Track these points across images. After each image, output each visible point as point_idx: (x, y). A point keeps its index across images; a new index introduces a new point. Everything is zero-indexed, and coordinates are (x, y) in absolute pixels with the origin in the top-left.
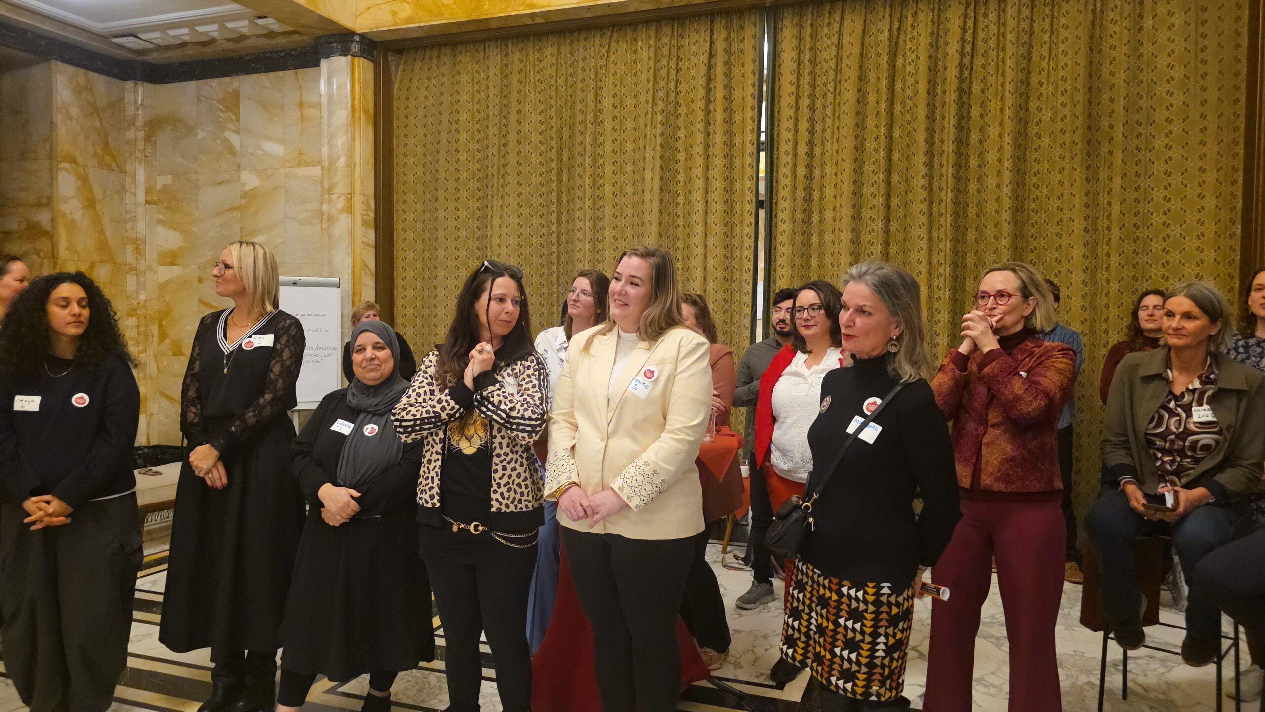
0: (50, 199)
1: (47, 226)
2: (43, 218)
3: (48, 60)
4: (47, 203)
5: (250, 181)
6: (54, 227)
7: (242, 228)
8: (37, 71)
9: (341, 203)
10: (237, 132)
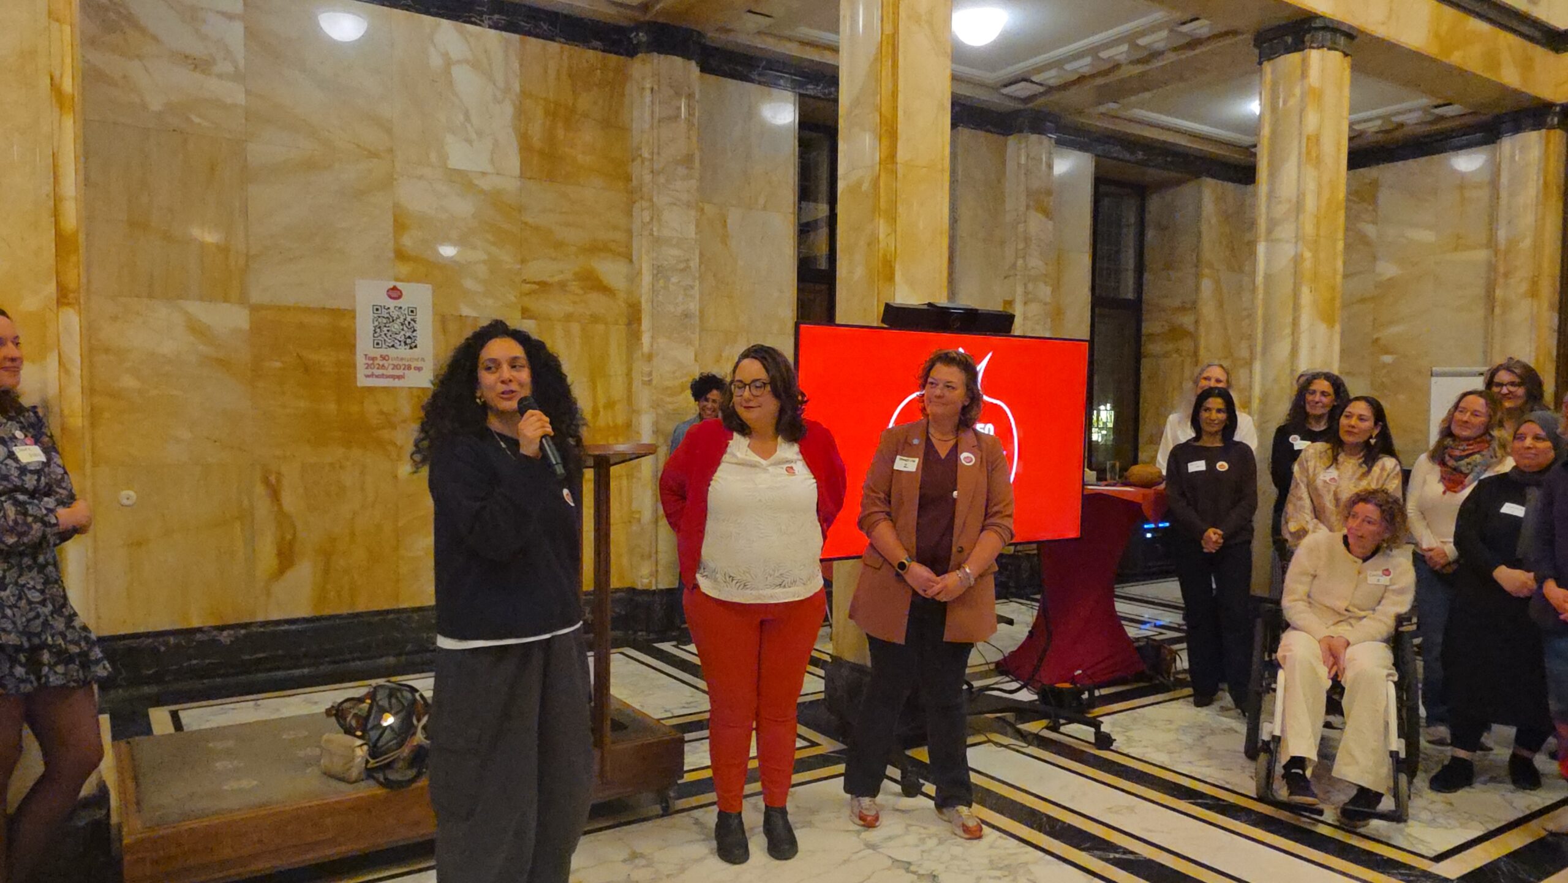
0: (1195, 303)
1: (1191, 328)
2: (1186, 320)
3: (1198, 177)
4: (1191, 306)
5: (1387, 269)
6: (1197, 329)
7: (1375, 319)
8: (1188, 190)
9: (1524, 287)
10: (1374, 223)
